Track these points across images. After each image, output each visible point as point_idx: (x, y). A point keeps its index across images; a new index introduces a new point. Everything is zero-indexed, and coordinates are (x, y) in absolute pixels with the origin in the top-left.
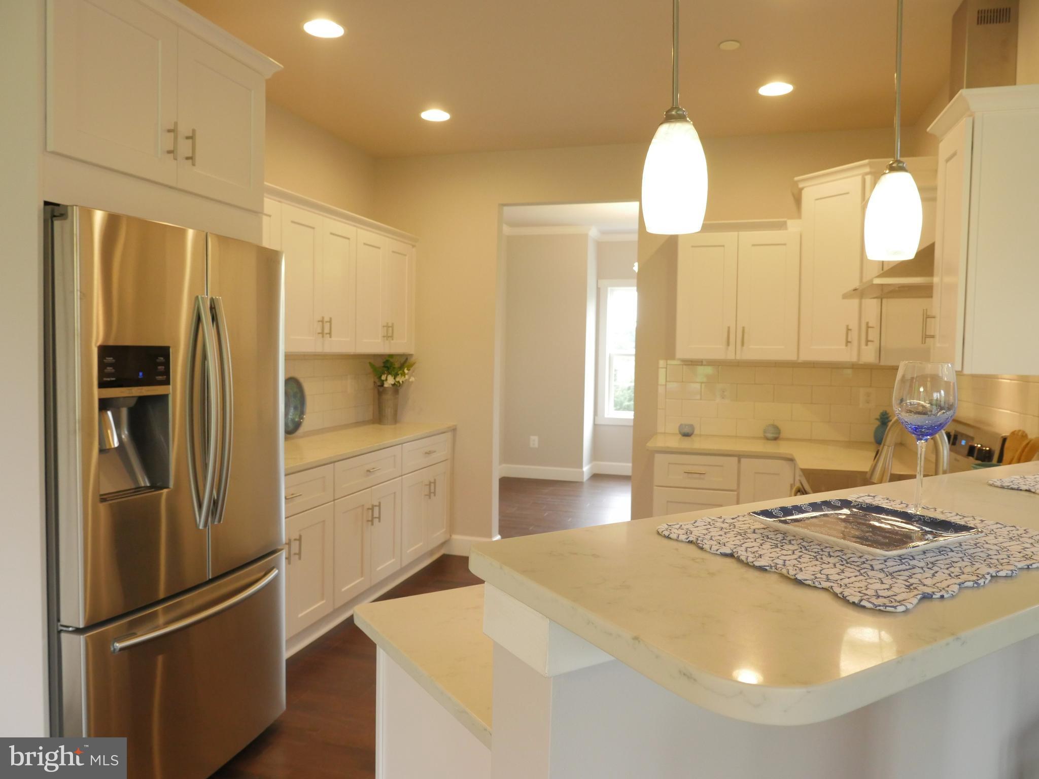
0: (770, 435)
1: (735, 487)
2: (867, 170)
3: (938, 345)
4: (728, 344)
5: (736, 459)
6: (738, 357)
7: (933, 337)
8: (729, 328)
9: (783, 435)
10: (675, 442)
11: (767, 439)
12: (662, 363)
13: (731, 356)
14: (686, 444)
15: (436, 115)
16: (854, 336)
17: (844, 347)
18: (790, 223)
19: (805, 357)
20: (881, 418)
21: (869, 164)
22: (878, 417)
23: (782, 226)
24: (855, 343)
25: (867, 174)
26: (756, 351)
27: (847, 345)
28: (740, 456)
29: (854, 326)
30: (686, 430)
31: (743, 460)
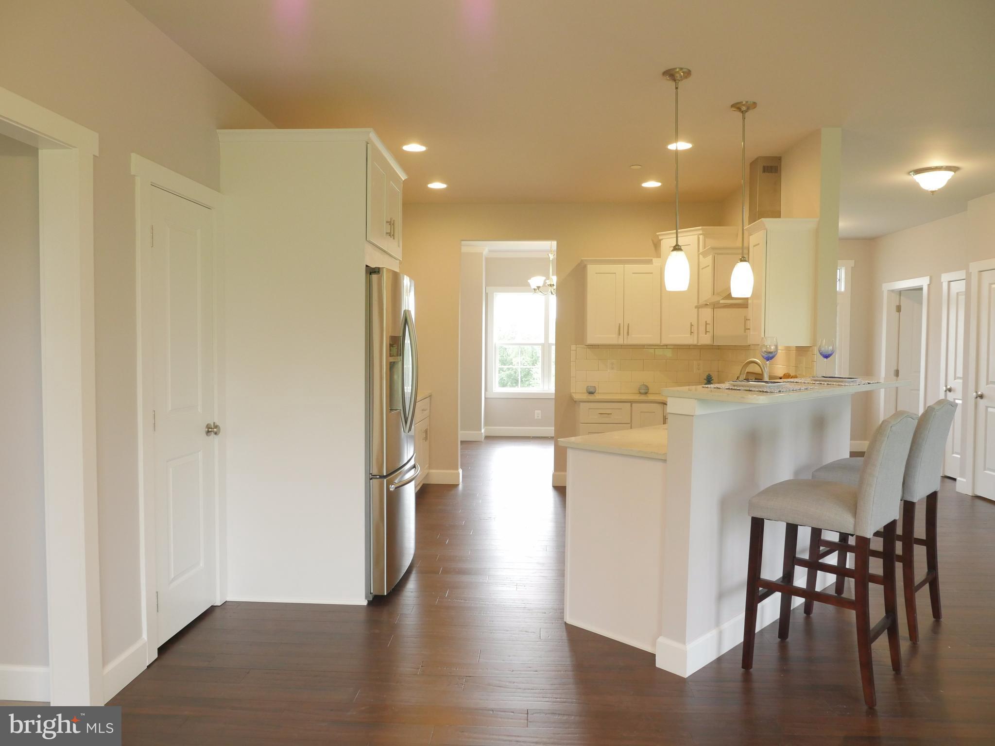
0: (642, 391)
1: (629, 422)
2: (701, 232)
3: (751, 333)
4: (619, 334)
5: (630, 404)
6: (625, 343)
7: (749, 329)
8: (620, 324)
9: (650, 391)
10: (585, 397)
11: (640, 393)
12: (573, 347)
13: (621, 342)
14: (591, 397)
15: (437, 185)
16: (695, 329)
17: (690, 336)
18: (654, 260)
19: (664, 342)
20: (707, 378)
21: (702, 229)
22: (706, 378)
23: (650, 262)
24: (696, 332)
25: (701, 234)
26: (636, 338)
27: (691, 334)
28: (631, 402)
29: (695, 323)
30: (592, 390)
31: (633, 405)
